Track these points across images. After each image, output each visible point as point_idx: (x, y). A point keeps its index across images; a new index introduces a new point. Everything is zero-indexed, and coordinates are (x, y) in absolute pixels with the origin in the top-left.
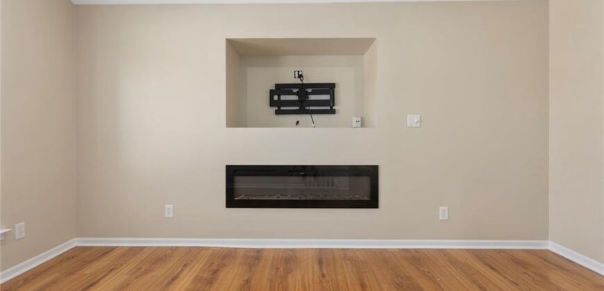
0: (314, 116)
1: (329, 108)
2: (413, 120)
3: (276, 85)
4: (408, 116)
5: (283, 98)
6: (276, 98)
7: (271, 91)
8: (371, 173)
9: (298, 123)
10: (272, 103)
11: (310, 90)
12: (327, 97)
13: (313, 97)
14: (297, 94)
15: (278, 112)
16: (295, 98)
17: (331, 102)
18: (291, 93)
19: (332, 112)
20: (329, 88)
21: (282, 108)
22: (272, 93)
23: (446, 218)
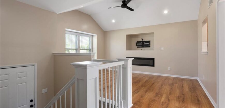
0: (145, 48)
1: (148, 46)
2: (162, 49)
3: (137, 42)
4: (161, 48)
5: (139, 44)
6: (137, 44)
7: (136, 43)
8: (153, 59)
9: (142, 49)
10: (137, 45)
11: (144, 42)
12: (148, 44)
13: (145, 44)
14: (141, 43)
15: (138, 47)
16: (141, 44)
17: (149, 45)
18: (140, 43)
19: (149, 47)
20: (149, 42)
21: (139, 46)
22: (137, 43)
23: (170, 70)
